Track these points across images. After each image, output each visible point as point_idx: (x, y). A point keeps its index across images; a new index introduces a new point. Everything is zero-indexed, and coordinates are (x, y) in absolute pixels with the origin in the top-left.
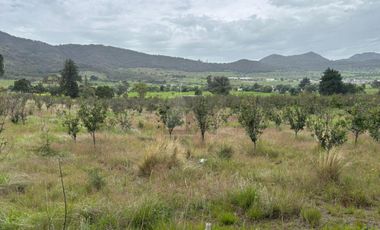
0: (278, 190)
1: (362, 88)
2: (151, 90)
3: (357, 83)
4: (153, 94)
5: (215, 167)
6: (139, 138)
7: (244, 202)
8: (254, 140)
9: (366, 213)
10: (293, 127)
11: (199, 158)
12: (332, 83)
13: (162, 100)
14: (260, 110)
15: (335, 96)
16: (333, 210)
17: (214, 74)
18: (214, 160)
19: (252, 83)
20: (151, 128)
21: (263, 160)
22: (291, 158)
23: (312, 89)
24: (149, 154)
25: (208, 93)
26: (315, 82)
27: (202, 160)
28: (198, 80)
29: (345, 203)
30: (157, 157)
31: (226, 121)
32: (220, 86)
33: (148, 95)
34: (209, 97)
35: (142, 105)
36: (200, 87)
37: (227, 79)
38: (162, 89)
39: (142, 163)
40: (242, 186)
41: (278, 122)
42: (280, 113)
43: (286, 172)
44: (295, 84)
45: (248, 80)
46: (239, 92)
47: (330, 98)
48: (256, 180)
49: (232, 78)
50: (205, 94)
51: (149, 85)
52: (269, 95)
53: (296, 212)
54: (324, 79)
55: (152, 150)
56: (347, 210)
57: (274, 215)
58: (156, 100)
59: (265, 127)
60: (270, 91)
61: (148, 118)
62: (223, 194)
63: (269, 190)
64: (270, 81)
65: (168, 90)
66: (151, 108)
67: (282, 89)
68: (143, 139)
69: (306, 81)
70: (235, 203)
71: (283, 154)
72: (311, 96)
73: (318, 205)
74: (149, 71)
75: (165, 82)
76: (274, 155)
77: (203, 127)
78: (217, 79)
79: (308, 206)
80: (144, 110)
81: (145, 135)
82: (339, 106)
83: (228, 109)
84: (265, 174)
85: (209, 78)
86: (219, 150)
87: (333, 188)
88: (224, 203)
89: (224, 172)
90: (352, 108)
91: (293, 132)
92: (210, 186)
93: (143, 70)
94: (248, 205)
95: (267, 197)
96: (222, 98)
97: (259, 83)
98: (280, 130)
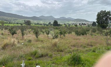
0: (43, 50)
1: (62, 25)
2: (6, 23)
3: (61, 24)
4: (7, 25)
5: (26, 45)
6: (2, 38)
7: (34, 54)
8: (37, 37)
9: (62, 53)
10: (47, 34)
11: (22, 43)
12: (56, 23)
13: (10, 26)
14: (39, 30)
15: (56, 26)
16: (55, 53)
17: (26, 20)
18: (26, 43)
19: (37, 23)
20: (6, 35)
21: (39, 42)
22: (46, 41)
23: (51, 25)
24: (5, 43)
25: (25, 25)
26: (52, 23)
27: (23, 44)
28: (22, 21)
29: (58, 51)
30: (8, 43)
31: (30, 32)
32: (28, 23)
33: (5, 25)
34: (25, 26)
35: (3, 28)
36: (22, 23)
37: (30, 21)
38: (10, 23)
39: (3, 45)
40: (34, 50)
41: (43, 33)
42: (44, 30)
43: (45, 45)
44: (47, 23)
45: (36, 22)
46: (33, 25)
47: (55, 27)
48: (37, 48)
49: (32, 21)
50: (24, 25)
51: (5, 22)
52: (41, 26)
53: (47, 55)
54: (54, 22)
55: (6, 41)
56: (58, 53)
57: (42, 56)
58: (8, 26)
59: (40, 34)
60: (41, 25)
61: (5, 32)
62: (28, 52)
63: (41, 50)
64: (41, 22)
65: (12, 23)
66: (6, 29)
67: (45, 24)
68: (3, 38)
69: (50, 23)
70: (32, 54)
71: (44, 41)
72: (51, 26)
73: (52, 52)
74: (5, 17)
75: (11, 21)
76: (42, 41)
77: (23, 34)
78: (27, 21)
79: (50, 53)
80: (3, 29)
81: (4, 37)
82: (57, 29)
83: (30, 29)
84: (40, 46)
85: (25, 21)
86: (27, 40)
87: (56, 48)
88: (29, 54)
89: (29, 46)
90: (60, 30)
91: (47, 35)
92: (25, 50)
93: (3, 17)
94: (35, 54)
95: (40, 52)
96: (29, 26)
97: (39, 23)
98: (44, 35)
